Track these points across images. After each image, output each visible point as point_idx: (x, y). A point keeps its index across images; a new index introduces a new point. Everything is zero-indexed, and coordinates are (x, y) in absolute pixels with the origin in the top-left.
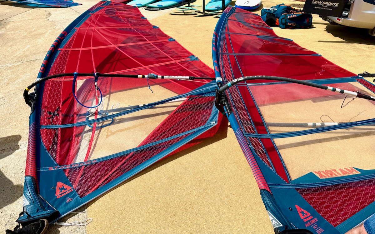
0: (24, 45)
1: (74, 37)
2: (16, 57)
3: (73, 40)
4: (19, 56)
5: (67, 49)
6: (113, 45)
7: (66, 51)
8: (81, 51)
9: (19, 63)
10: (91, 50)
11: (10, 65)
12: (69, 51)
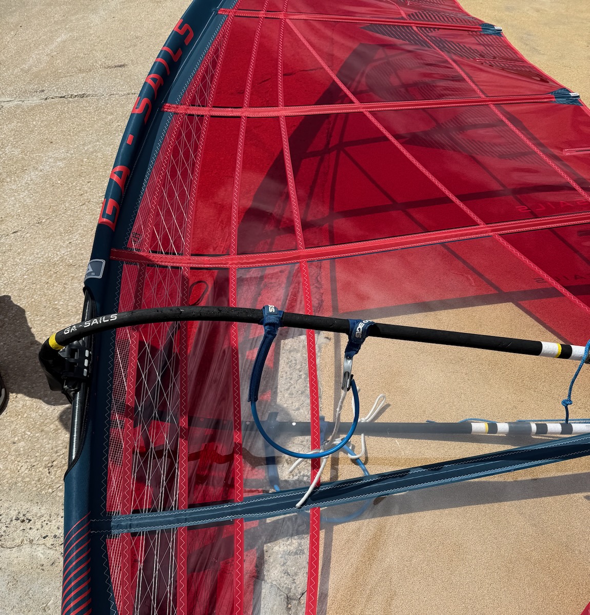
0: (52, 32)
1: (217, 51)
2: (27, 72)
3: (214, 64)
4: (35, 69)
5: (196, 111)
6: (357, 104)
7: (191, 116)
8: (244, 121)
9: (35, 100)
10: (277, 118)
11: (10, 104)
12: (201, 117)
